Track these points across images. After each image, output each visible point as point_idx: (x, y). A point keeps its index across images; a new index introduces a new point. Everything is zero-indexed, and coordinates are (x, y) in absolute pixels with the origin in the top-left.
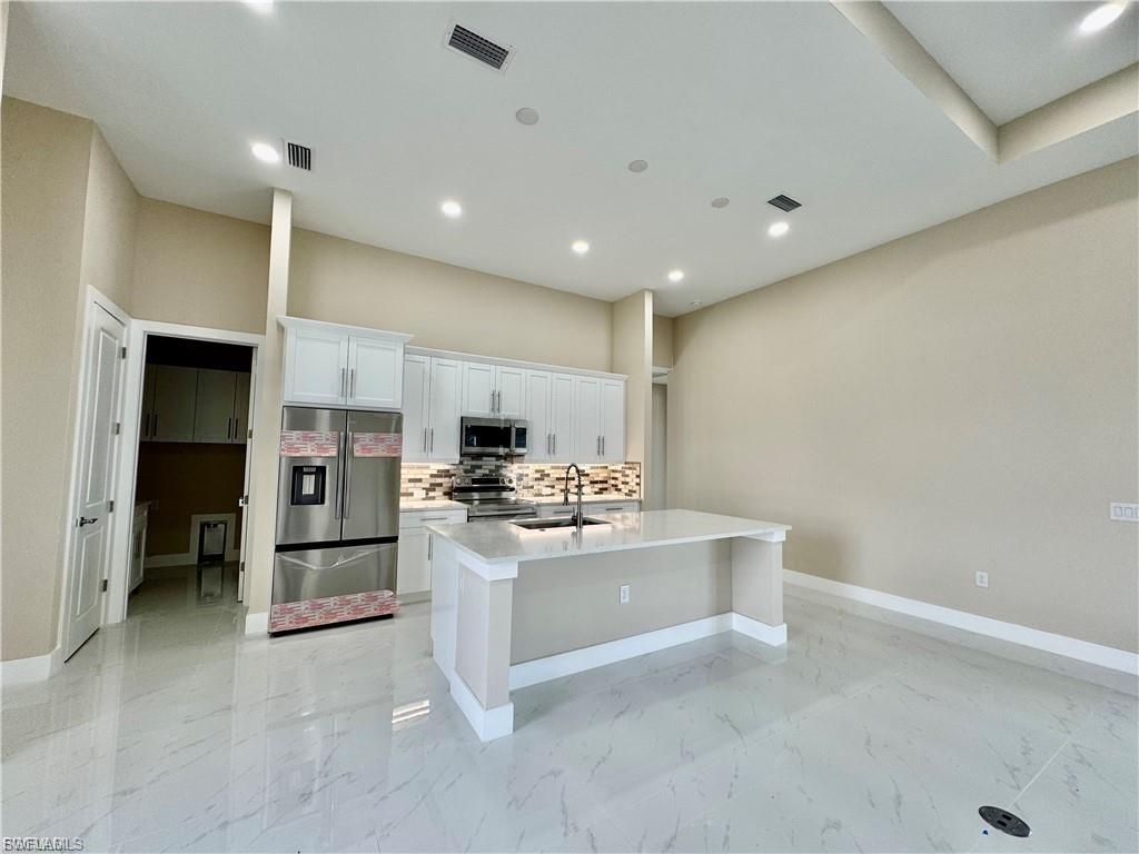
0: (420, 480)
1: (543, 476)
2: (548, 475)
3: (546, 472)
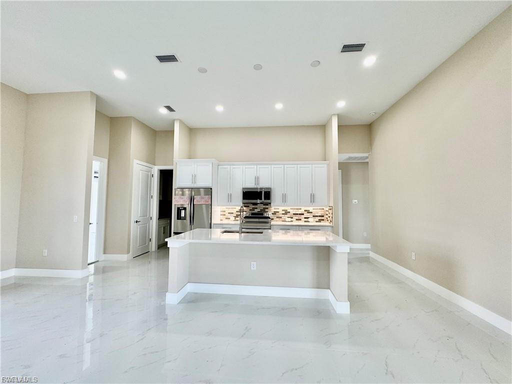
0: (232, 213)
1: (286, 213)
2: (289, 212)
3: (288, 211)
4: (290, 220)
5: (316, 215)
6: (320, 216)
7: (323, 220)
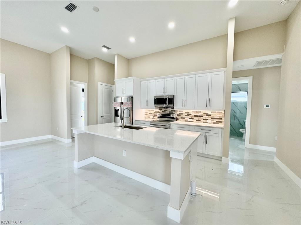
1: (189, 114)
2: (191, 114)
3: (190, 113)
4: (191, 120)
5: (215, 117)
6: (217, 119)
7: (221, 122)
